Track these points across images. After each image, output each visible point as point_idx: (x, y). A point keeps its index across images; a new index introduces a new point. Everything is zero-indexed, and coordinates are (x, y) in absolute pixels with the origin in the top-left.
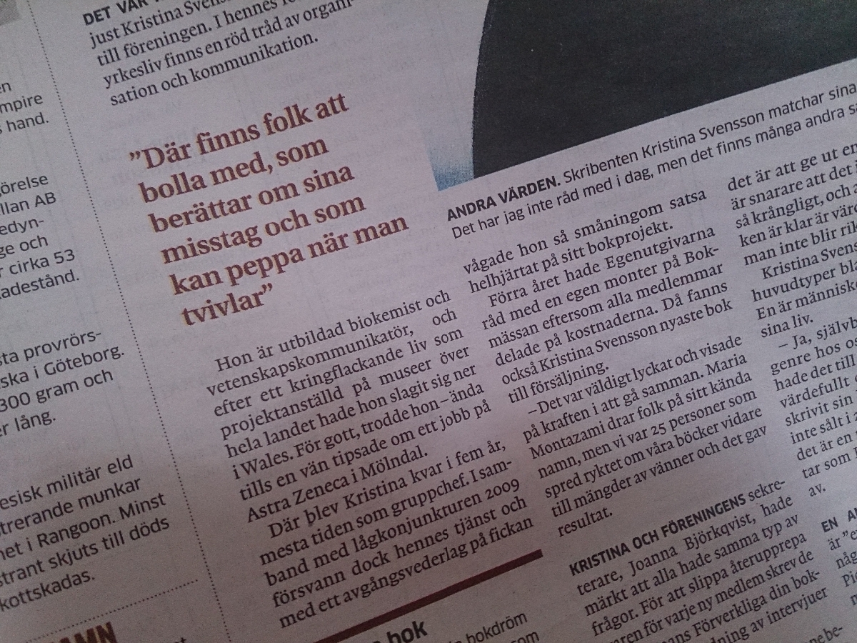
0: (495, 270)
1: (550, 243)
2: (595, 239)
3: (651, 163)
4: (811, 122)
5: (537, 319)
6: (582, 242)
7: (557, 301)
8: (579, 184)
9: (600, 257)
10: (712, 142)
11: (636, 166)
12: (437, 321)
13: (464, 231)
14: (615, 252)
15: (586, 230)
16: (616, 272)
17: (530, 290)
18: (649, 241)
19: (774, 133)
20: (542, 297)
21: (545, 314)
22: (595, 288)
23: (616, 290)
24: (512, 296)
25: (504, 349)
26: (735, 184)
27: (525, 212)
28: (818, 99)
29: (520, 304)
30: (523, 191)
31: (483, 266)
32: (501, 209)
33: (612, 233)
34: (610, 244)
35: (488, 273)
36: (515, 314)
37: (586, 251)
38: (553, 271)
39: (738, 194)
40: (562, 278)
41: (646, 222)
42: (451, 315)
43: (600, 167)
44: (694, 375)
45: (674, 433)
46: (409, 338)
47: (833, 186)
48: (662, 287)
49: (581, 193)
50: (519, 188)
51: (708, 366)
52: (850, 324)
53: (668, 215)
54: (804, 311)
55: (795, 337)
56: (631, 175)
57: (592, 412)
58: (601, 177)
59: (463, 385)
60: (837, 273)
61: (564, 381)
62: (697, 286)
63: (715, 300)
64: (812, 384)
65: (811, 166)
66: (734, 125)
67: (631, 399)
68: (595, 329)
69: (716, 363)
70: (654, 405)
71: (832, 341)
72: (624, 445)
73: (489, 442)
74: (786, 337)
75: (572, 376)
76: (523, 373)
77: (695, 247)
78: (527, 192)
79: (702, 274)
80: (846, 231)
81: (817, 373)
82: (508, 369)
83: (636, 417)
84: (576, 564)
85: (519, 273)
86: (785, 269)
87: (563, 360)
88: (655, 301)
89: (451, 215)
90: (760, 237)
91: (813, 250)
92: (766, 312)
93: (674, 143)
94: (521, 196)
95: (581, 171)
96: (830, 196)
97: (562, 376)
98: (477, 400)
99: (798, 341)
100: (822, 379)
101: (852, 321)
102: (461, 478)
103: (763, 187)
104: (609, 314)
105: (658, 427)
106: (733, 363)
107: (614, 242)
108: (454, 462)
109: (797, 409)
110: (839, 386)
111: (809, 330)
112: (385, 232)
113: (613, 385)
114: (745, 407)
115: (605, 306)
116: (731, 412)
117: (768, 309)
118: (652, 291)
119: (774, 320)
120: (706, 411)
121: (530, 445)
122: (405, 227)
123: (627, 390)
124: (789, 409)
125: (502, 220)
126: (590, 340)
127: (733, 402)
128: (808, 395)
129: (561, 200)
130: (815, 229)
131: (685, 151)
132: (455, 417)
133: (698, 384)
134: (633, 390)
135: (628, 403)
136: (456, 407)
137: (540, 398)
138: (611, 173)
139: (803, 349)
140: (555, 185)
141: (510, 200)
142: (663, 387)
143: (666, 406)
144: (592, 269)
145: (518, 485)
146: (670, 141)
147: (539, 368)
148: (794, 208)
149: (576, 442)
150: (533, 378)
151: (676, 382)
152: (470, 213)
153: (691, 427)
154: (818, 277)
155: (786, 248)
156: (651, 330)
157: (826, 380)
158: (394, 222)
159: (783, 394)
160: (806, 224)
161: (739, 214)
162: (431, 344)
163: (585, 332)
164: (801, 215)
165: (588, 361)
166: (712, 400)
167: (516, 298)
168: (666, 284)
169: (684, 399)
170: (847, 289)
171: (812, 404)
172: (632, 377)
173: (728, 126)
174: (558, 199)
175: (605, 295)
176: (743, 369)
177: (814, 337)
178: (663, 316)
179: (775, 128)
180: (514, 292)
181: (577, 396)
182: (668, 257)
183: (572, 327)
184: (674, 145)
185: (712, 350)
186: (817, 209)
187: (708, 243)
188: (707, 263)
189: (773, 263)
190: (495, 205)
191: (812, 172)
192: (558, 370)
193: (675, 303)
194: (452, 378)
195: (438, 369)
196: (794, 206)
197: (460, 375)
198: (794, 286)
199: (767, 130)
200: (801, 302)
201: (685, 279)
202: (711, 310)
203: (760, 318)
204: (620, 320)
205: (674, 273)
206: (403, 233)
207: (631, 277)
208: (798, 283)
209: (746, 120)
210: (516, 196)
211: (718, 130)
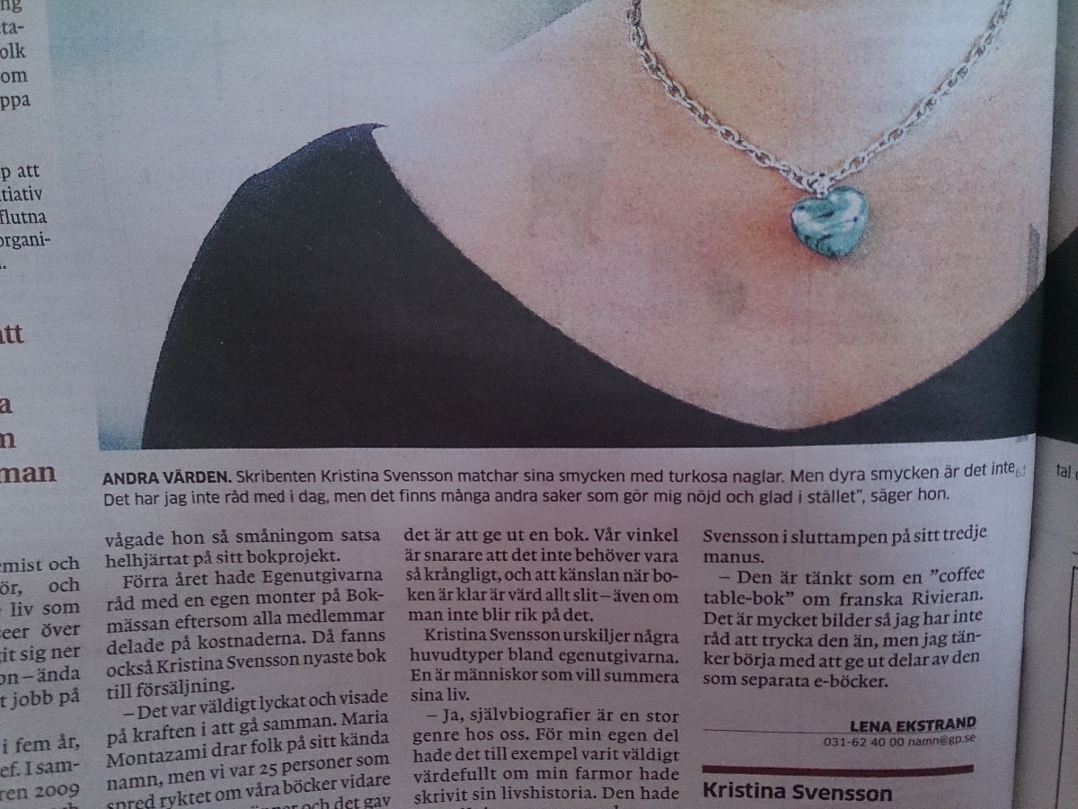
0: (139, 551)
1: (208, 538)
2: (258, 548)
3: (329, 489)
4: (501, 497)
5: (172, 615)
6: (242, 548)
7: (199, 601)
8: (251, 487)
9: (257, 568)
10: (396, 486)
11: (312, 487)
12: (55, 587)
13: (116, 500)
14: (275, 568)
15: (251, 537)
16: (271, 588)
17: (172, 581)
18: (312, 567)
19: (461, 497)
20: (184, 593)
21: (182, 612)
22: (244, 599)
23: (266, 607)
24: (151, 582)
25: (121, 638)
26: (411, 535)
27: (189, 499)
28: (511, 477)
29: (157, 593)
30: (190, 477)
31: (128, 543)
32: (162, 488)
33: (277, 548)
34: (271, 558)
35: (131, 552)
36: (147, 604)
37: (244, 558)
38: (203, 569)
39: (415, 546)
40: (211, 579)
41: (313, 547)
42: (74, 585)
43: (277, 477)
44: (326, 722)
45: (284, 778)
46: (14, 598)
47: (515, 567)
48: (316, 618)
49: (251, 497)
50: (187, 473)
51: (344, 714)
52: (509, 714)
53: (336, 545)
54: (461, 686)
55: (446, 711)
56: (305, 494)
57: (198, 732)
58: (274, 487)
59: (58, 665)
60: (505, 656)
61: (179, 690)
62: (355, 627)
63: (370, 647)
64: (454, 766)
65: (494, 541)
66: (421, 476)
67: (249, 728)
68: (233, 642)
69: (354, 714)
70: (273, 741)
71: (486, 726)
72: (223, 777)
73: (62, 735)
74: (437, 707)
75: (190, 687)
76: (135, 670)
77: (360, 586)
78: (195, 478)
79: (361, 616)
80: (521, 616)
81: (463, 755)
82: (118, 661)
83: (248, 749)
85: (165, 561)
86: (451, 636)
87: (185, 667)
88: (305, 631)
89: (107, 479)
90: (429, 596)
91: (480, 625)
92: (421, 675)
93: (356, 476)
94: (188, 482)
95: (256, 475)
96: (509, 576)
97: (178, 684)
98: (67, 686)
99: (450, 716)
100: (465, 763)
101: (511, 713)
102: (12, 767)
103: (442, 547)
104: (252, 631)
105: (269, 766)
106: (374, 719)
107: (277, 558)
108: (12, 748)
109: (432, 788)
110: (483, 777)
111: (464, 708)
112: (29, 478)
113: (234, 709)
114: (373, 771)
115: (250, 620)
116: (356, 771)
117: (424, 673)
118: (304, 619)
119: (432, 686)
120: (328, 764)
121: (109, 751)
122: (52, 479)
123: (247, 718)
124: (422, 786)
125: (161, 500)
126: (223, 654)
127: (361, 761)
128: (447, 776)
129: (230, 498)
130: (489, 604)
131: (367, 487)
132: (33, 699)
133: (327, 732)
134: (254, 719)
135: (244, 730)
136: (39, 689)
137: (143, 701)
138: (286, 487)
139: (452, 726)
140: (226, 481)
141: (175, 482)
142: (288, 724)
143: (284, 746)
144: (246, 578)
145: (77, 791)
146: (352, 473)
147: (155, 668)
148: (470, 576)
149: (167, 760)
150: (146, 678)
151: (304, 722)
152: (129, 483)
153: (304, 776)
154: (483, 655)
155: (453, 616)
156: (293, 660)
157: (472, 766)
158: (42, 470)
159: (420, 768)
160: (479, 597)
161: (412, 565)
162: (38, 611)
163: (222, 643)
164: (476, 586)
165: (213, 676)
166: (338, 752)
167: (155, 586)
168: (320, 616)
169: (307, 744)
170: (512, 677)
171: (450, 787)
172: (257, 705)
173: (415, 475)
174: (227, 495)
175: (253, 610)
176: (383, 728)
177: (467, 716)
178: (309, 648)
179: (463, 492)
180: (155, 579)
181: (187, 711)
182: (330, 588)
183: (207, 634)
184: (356, 478)
185: (355, 699)
186: (493, 584)
187: (375, 585)
188: (369, 607)
189: (438, 626)
190: (158, 482)
191: (494, 547)
192: (175, 677)
193: (327, 638)
194: (48, 655)
195: (35, 640)
196: (470, 575)
197: (58, 653)
198: (456, 656)
199: (454, 491)
200: (459, 675)
201: (343, 616)
202: (364, 657)
203: (414, 679)
204: (263, 640)
205: (331, 607)
206: (48, 484)
207: (285, 598)
208: (460, 655)
209: (433, 475)
210: (182, 480)
211: (403, 477)
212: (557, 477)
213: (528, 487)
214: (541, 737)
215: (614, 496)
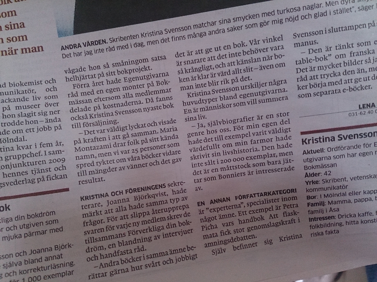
0: (77, 74)
1: (102, 67)
2: (121, 68)
3: (144, 40)
4: (211, 33)
5: (92, 97)
6: (115, 69)
7: (102, 92)
8: (115, 44)
9: (121, 77)
10: (170, 35)
11: (138, 40)
12: (48, 90)
13: (66, 56)
14: (128, 76)
15: (117, 64)
16: (127, 84)
17: (91, 85)
18: (142, 74)
19: (195, 36)
20: (96, 89)
21: (96, 96)
22: (118, 89)
23: (127, 91)
24: (83, 86)
25: (75, 107)
26: (178, 55)
27: (93, 52)
28: (214, 23)
29: (86, 90)
30: (93, 43)
31: (73, 71)
32: (83, 49)
33: (128, 67)
34: (126, 72)
35: (74, 75)
36: (83, 94)
37: (116, 73)
38: (102, 79)
39: (180, 59)
40: (105, 83)
41: (141, 65)
42: (55, 89)
43: (124, 39)
44: (154, 132)
45: (141, 154)
46: (33, 94)
47: (219, 62)
48: (146, 94)
49: (116, 48)
50: (91, 42)
51: (161, 129)
52: (222, 122)
53: (150, 64)
54: (203, 113)
55: (198, 124)
56: (136, 44)
57: (107, 139)
58: (123, 43)
59: (52, 117)
60: (218, 99)
61: (98, 124)
62: (161, 96)
63: (167, 103)
64: (204, 145)
65: (210, 52)
66: (179, 29)
67: (126, 137)
68: (116, 106)
69: (164, 129)
70: (135, 141)
71: (214, 128)
72: (118, 154)
73: (57, 141)
74: (195, 123)
75: (102, 123)
76: (81, 118)
77: (161, 79)
78: (94, 44)
79: (162, 91)
80: (223, 83)
81: (206, 140)
82: (75, 115)
83: (126, 144)
84: (83, 197)
85: (87, 77)
86: (196, 95)
87: (99, 116)
88: (143, 99)
89: (63, 48)
90: (187, 79)
91: (208, 89)
92: (188, 111)
93: (154, 33)
94: (92, 45)
95: (116, 39)
96: (217, 66)
97: (98, 122)
98: (57, 124)
99: (200, 126)
100: (208, 143)
101: (223, 121)
102: (39, 153)
103: (190, 58)
104: (122, 101)
105: (135, 150)
106: (172, 130)
107: (128, 71)
108: (38, 146)
109: (196, 154)
110: (215, 147)
111: (204, 122)
112: (34, 51)
113: (119, 130)
114: (174, 149)
115: (121, 97)
116: (168, 150)
117: (189, 110)
118: (141, 95)
119: (191, 115)
120: (157, 147)
121: (75, 146)
122: (42, 50)
123: (125, 133)
124: (193, 153)
125: (83, 54)
126: (113, 110)
127: (169, 146)
128: (202, 149)
129: (108, 50)
130: (210, 80)
131: (158, 37)
132: (44, 128)
133: (155, 136)
134: (127, 133)
135: (124, 138)
136: (46, 125)
137: (86, 128)
138: (128, 42)
139: (201, 130)
140: (105, 43)
141: (87, 46)
142: (140, 134)
143: (140, 142)
144: (118, 81)
145: (65, 160)
146: (153, 32)
147: (89, 117)
148: (202, 69)
149: (97, 149)
150: (85, 120)
151: (146, 133)
152: (70, 49)
153: (149, 153)
154: (210, 100)
155: (197, 86)
156: (139, 110)
157: (210, 144)
158: (38, 47)
159: (192, 146)
160: (206, 77)
161: (179, 68)
162: (42, 98)
163: (111, 106)
164: (205, 73)
165: (110, 118)
166: (160, 143)
167: (85, 87)
168: (148, 93)
169: (148, 141)
170: (222, 107)
171: (203, 153)
172: (128, 128)
173: (176, 29)
174: (107, 49)
175: (122, 93)
176: (176, 133)
177: (207, 125)
178: (145, 105)
179: (196, 33)
180: (84, 85)
181: (102, 131)
182: (150, 81)
183: (106, 103)
184: (154, 34)
185: (163, 123)
186: (211, 71)
187: (166, 78)
188: (165, 87)
189: (192, 91)
190: (81, 47)
191: (210, 55)
192: (97, 119)
193: (151, 101)
194: (48, 113)
195: (43, 108)
196: (202, 68)
197: (52, 113)
198: (200, 102)
199: (192, 34)
200: (202, 110)
201: (156, 92)
202: (165, 107)
203: (185, 113)
204: (127, 104)
205: (152, 89)
206: (41, 53)
207: (134, 87)
208: (201, 101)
209: (184, 28)
210: (90, 45)
211: (172, 31)
212: (232, 21)
213: (221, 27)
214: (235, 129)
215: (256, 25)
